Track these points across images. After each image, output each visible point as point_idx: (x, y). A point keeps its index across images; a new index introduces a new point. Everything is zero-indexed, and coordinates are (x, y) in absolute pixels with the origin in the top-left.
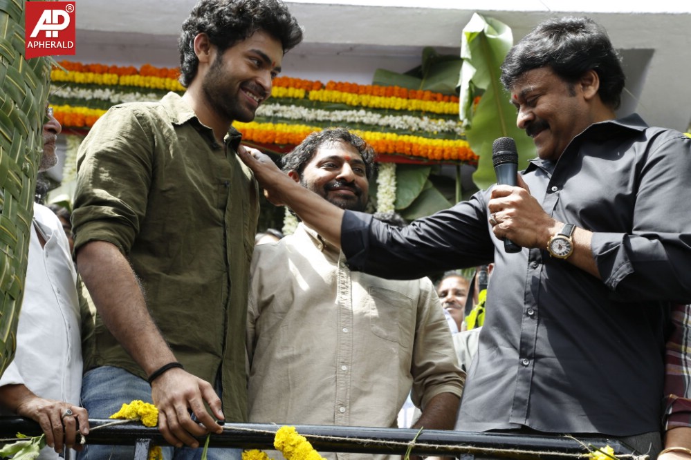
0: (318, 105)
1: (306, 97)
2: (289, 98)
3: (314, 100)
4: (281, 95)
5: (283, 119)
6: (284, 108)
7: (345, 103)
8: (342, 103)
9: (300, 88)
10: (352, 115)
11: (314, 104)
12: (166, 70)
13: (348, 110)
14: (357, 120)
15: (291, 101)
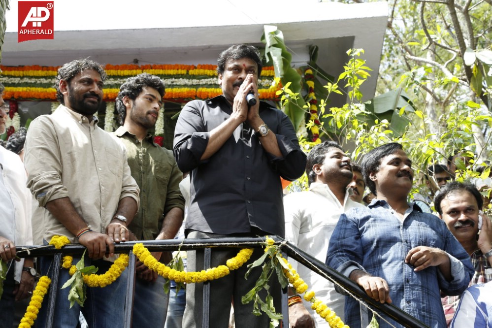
0: (194, 77)
1: (188, 73)
2: (179, 75)
3: (192, 75)
4: (175, 74)
5: (176, 85)
6: (177, 80)
7: (207, 75)
8: (205, 75)
9: (184, 69)
10: (210, 81)
11: (192, 77)
12: (118, 66)
13: (208, 78)
14: (213, 83)
15: (180, 76)
